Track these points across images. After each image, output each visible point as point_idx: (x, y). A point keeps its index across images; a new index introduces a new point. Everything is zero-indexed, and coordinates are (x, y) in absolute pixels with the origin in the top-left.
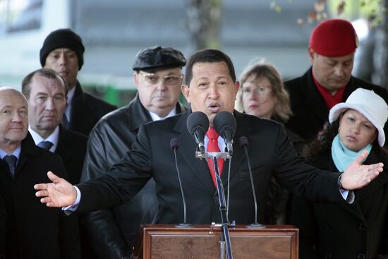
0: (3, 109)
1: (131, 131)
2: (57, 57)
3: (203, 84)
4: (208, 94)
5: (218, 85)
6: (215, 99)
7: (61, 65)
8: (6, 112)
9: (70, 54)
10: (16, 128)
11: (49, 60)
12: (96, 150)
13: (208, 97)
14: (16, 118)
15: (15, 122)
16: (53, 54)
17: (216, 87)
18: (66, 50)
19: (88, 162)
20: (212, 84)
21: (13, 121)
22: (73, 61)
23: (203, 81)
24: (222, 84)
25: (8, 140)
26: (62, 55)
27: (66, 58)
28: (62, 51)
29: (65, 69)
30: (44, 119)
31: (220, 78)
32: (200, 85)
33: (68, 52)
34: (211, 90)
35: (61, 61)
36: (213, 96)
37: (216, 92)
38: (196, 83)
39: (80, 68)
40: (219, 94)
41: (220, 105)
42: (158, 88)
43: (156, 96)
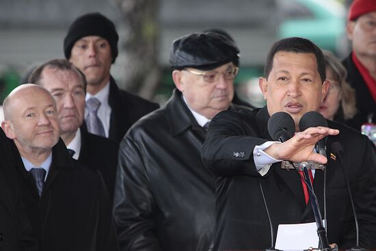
0: (25, 113)
2: (84, 47)
3: (283, 79)
4: (288, 91)
5: (302, 82)
6: (296, 98)
7: (90, 57)
8: (29, 116)
9: (100, 43)
10: (45, 133)
11: (76, 51)
12: (129, 161)
13: (286, 94)
14: (43, 121)
15: (43, 125)
16: (80, 43)
17: (298, 83)
18: (95, 38)
19: (122, 177)
20: (294, 79)
21: (39, 124)
22: (105, 51)
23: (283, 75)
24: (306, 80)
25: (37, 148)
26: (90, 45)
27: (95, 49)
28: (91, 40)
29: (94, 62)
30: (64, 120)
31: (304, 74)
32: (279, 79)
33: (98, 40)
34: (292, 87)
35: (90, 51)
36: (293, 94)
37: (298, 90)
38: (275, 76)
39: (113, 61)
40: (300, 92)
41: (302, 105)
42: (218, 87)
43: (216, 96)
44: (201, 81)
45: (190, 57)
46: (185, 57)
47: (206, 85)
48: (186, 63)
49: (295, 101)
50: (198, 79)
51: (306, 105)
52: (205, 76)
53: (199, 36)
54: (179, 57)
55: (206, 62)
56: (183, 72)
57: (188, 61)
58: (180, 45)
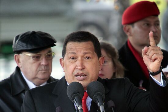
1: (13, 96)
4: (76, 66)
13: (75, 68)
17: (82, 60)
20: (79, 58)
31: (85, 53)
34: (78, 63)
36: (79, 67)
37: (82, 65)
40: (84, 66)
41: (86, 74)
42: (41, 64)
43: (41, 69)
44: (31, 60)
45: (24, 44)
46: (21, 44)
47: (34, 63)
48: (22, 48)
49: (81, 72)
50: (29, 59)
51: (89, 74)
52: (34, 57)
53: (31, 32)
54: (18, 45)
55: (34, 47)
56: (20, 55)
57: (23, 47)
58: (19, 38)
